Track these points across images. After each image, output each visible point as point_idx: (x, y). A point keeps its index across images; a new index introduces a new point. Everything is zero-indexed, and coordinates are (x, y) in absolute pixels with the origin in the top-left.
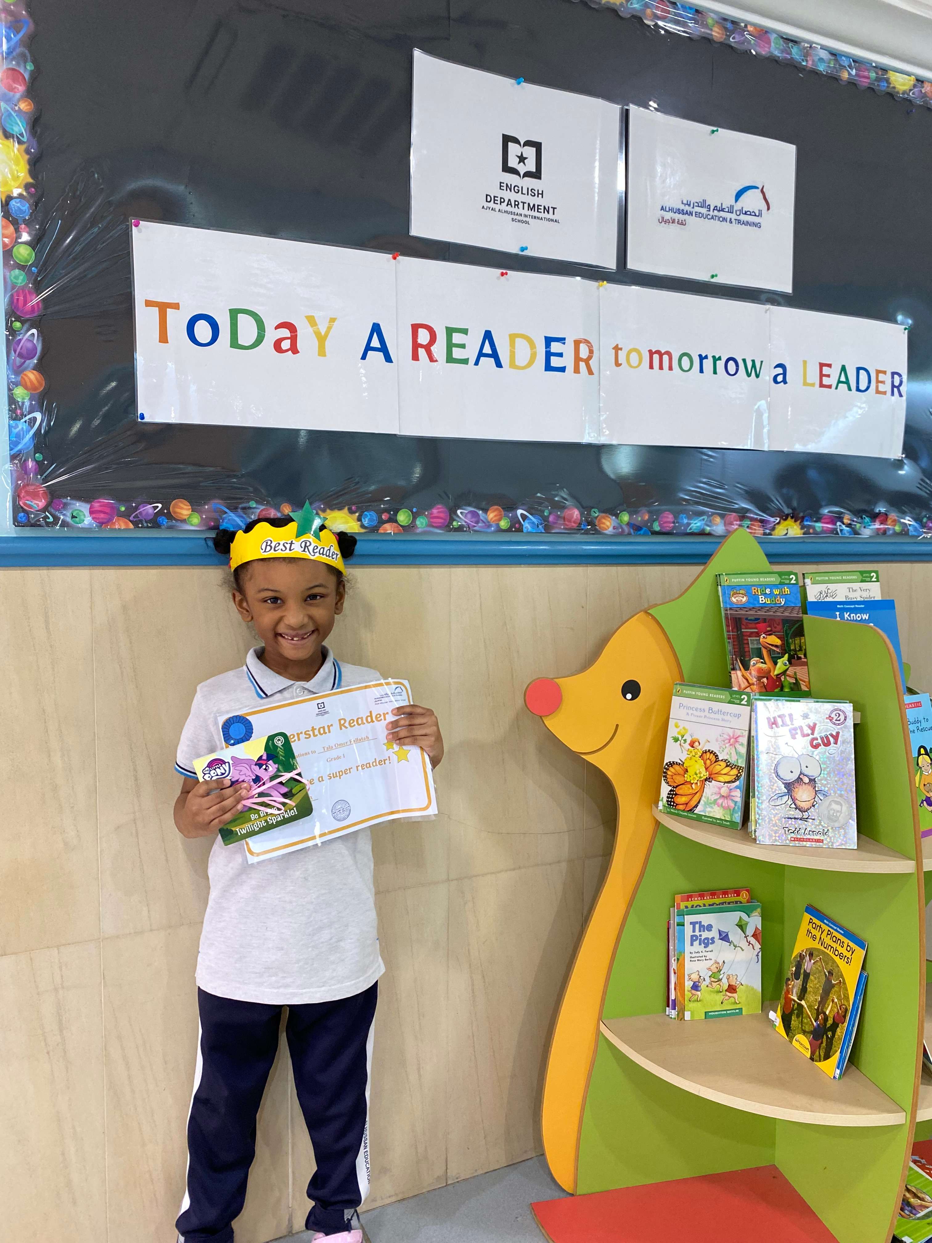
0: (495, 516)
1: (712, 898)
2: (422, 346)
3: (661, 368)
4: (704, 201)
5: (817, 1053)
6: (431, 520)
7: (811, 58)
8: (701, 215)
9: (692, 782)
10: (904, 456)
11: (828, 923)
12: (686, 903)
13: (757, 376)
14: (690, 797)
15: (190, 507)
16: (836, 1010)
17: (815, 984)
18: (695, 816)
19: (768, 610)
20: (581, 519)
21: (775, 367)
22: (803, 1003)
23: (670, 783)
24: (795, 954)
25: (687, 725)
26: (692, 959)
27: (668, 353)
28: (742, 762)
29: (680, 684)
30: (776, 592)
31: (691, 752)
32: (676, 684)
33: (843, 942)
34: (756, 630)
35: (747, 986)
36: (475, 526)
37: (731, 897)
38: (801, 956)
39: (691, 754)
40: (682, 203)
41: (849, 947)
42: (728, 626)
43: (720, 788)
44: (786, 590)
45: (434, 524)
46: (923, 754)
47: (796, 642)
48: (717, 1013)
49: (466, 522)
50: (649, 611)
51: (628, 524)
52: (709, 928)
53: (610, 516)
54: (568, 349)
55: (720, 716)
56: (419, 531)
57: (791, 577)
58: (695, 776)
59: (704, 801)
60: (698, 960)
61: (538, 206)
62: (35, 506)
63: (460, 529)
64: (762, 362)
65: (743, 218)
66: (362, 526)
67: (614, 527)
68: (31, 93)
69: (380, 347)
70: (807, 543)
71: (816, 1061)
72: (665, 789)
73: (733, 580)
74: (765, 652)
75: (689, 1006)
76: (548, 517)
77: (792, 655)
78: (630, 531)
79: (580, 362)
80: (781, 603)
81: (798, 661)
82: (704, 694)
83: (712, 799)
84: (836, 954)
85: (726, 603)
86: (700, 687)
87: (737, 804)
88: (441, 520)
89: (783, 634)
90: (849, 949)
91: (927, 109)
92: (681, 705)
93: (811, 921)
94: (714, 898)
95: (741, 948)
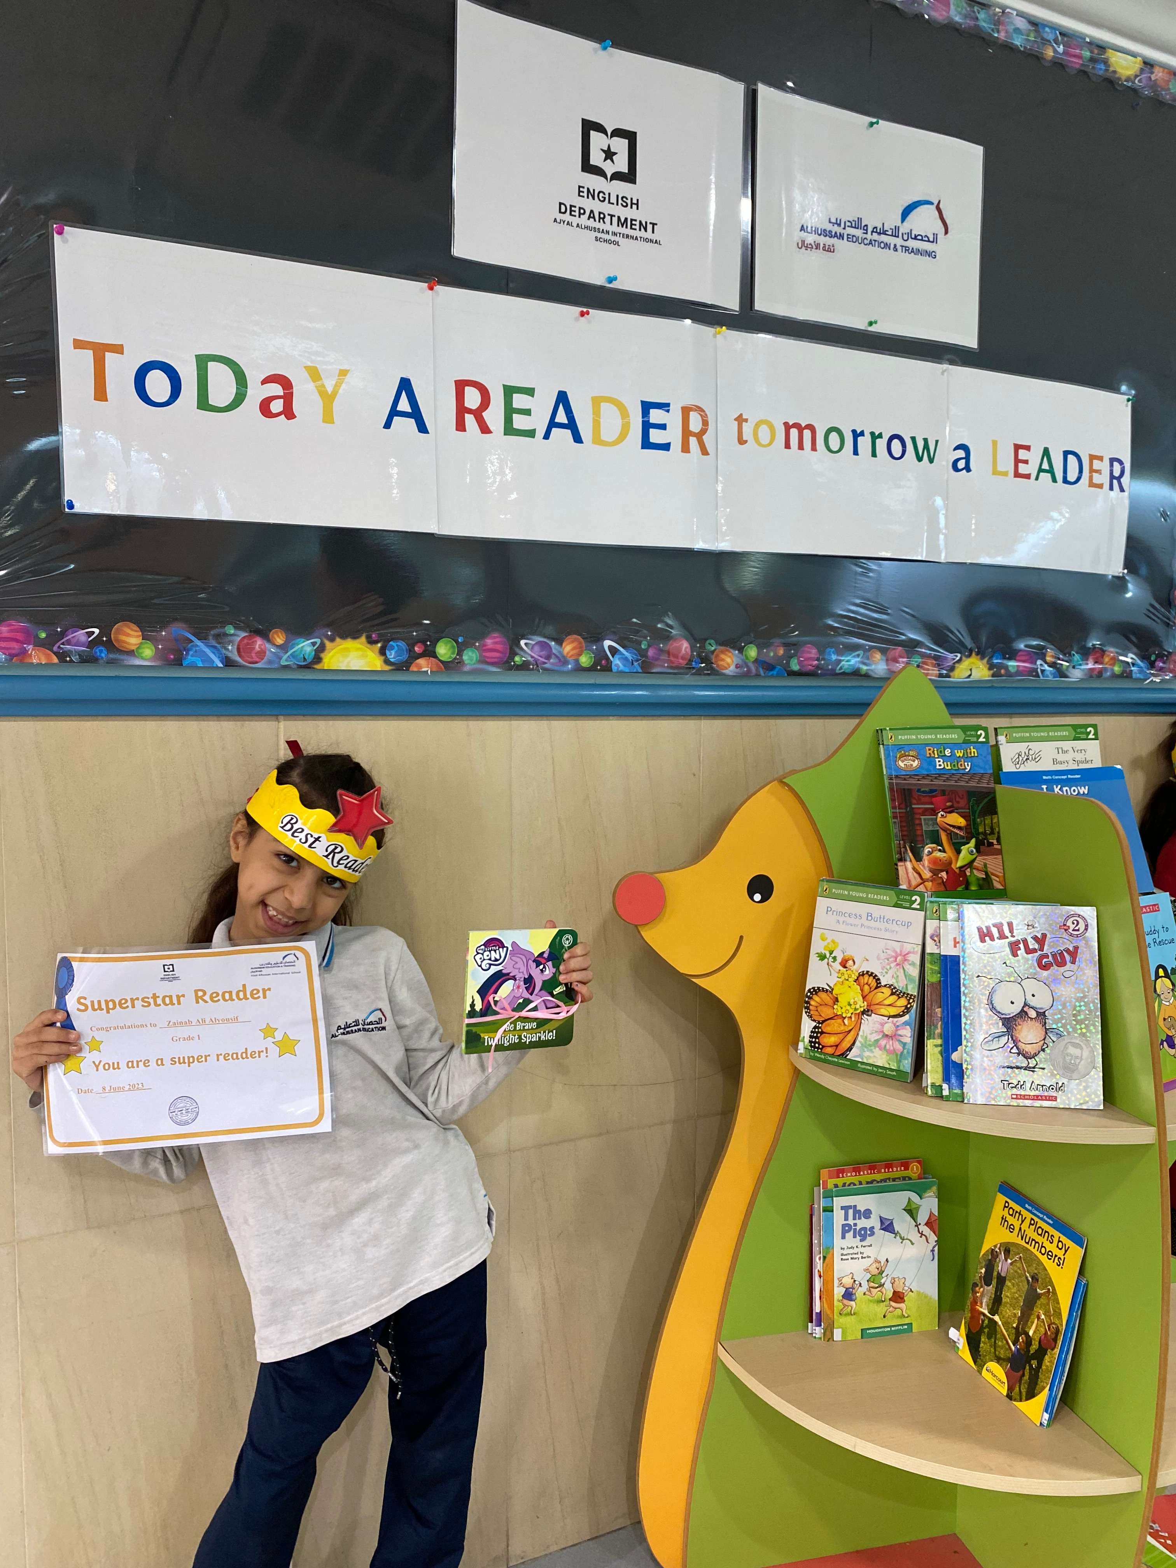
0: (574, 649)
1: (871, 1173)
2: (470, 411)
3: (801, 447)
4: (860, 220)
6: (484, 654)
7: (1003, 28)
8: (855, 239)
9: (844, 1016)
10: (1126, 571)
11: (1030, 1208)
12: (836, 1181)
13: (931, 461)
14: (841, 1036)
15: (140, 634)
16: (1042, 1330)
17: (1013, 1293)
18: (849, 1063)
19: (947, 779)
20: (692, 651)
21: (956, 448)
22: (996, 1318)
23: (814, 1017)
24: (985, 1248)
25: (837, 937)
26: (844, 1257)
27: (811, 428)
28: (913, 988)
29: (828, 881)
30: (959, 754)
31: (843, 974)
32: (823, 880)
33: (1052, 1236)
34: (932, 806)
35: (918, 1293)
36: (545, 663)
37: (897, 1171)
39: (843, 978)
40: (830, 222)
41: (1060, 1243)
42: (893, 800)
43: (882, 1025)
44: (973, 750)
45: (488, 660)
46: (1162, 977)
47: (987, 822)
48: (877, 1330)
49: (532, 657)
50: (784, 780)
51: (756, 661)
52: (867, 1214)
53: (731, 650)
54: (673, 419)
55: (883, 925)
56: (466, 669)
57: (979, 733)
58: (848, 1007)
59: (860, 1042)
60: (852, 1258)
61: (632, 220)
63: (524, 667)
64: (937, 442)
65: (912, 244)
66: (387, 662)
67: (737, 665)
69: (410, 411)
70: (996, 688)
71: (1015, 1400)
72: (807, 1026)
73: (900, 737)
74: (944, 837)
75: (839, 1321)
76: (647, 650)
77: (981, 840)
78: (758, 671)
79: (691, 438)
80: (966, 769)
81: (989, 848)
82: (861, 895)
83: (873, 1040)
84: (1043, 1252)
85: (891, 768)
86: (855, 884)
87: (907, 1047)
88: (498, 655)
89: (968, 811)
90: (1060, 1245)
91: (1158, 103)
92: (829, 909)
93: (1007, 1205)
94: (874, 1173)
95: (911, 1241)
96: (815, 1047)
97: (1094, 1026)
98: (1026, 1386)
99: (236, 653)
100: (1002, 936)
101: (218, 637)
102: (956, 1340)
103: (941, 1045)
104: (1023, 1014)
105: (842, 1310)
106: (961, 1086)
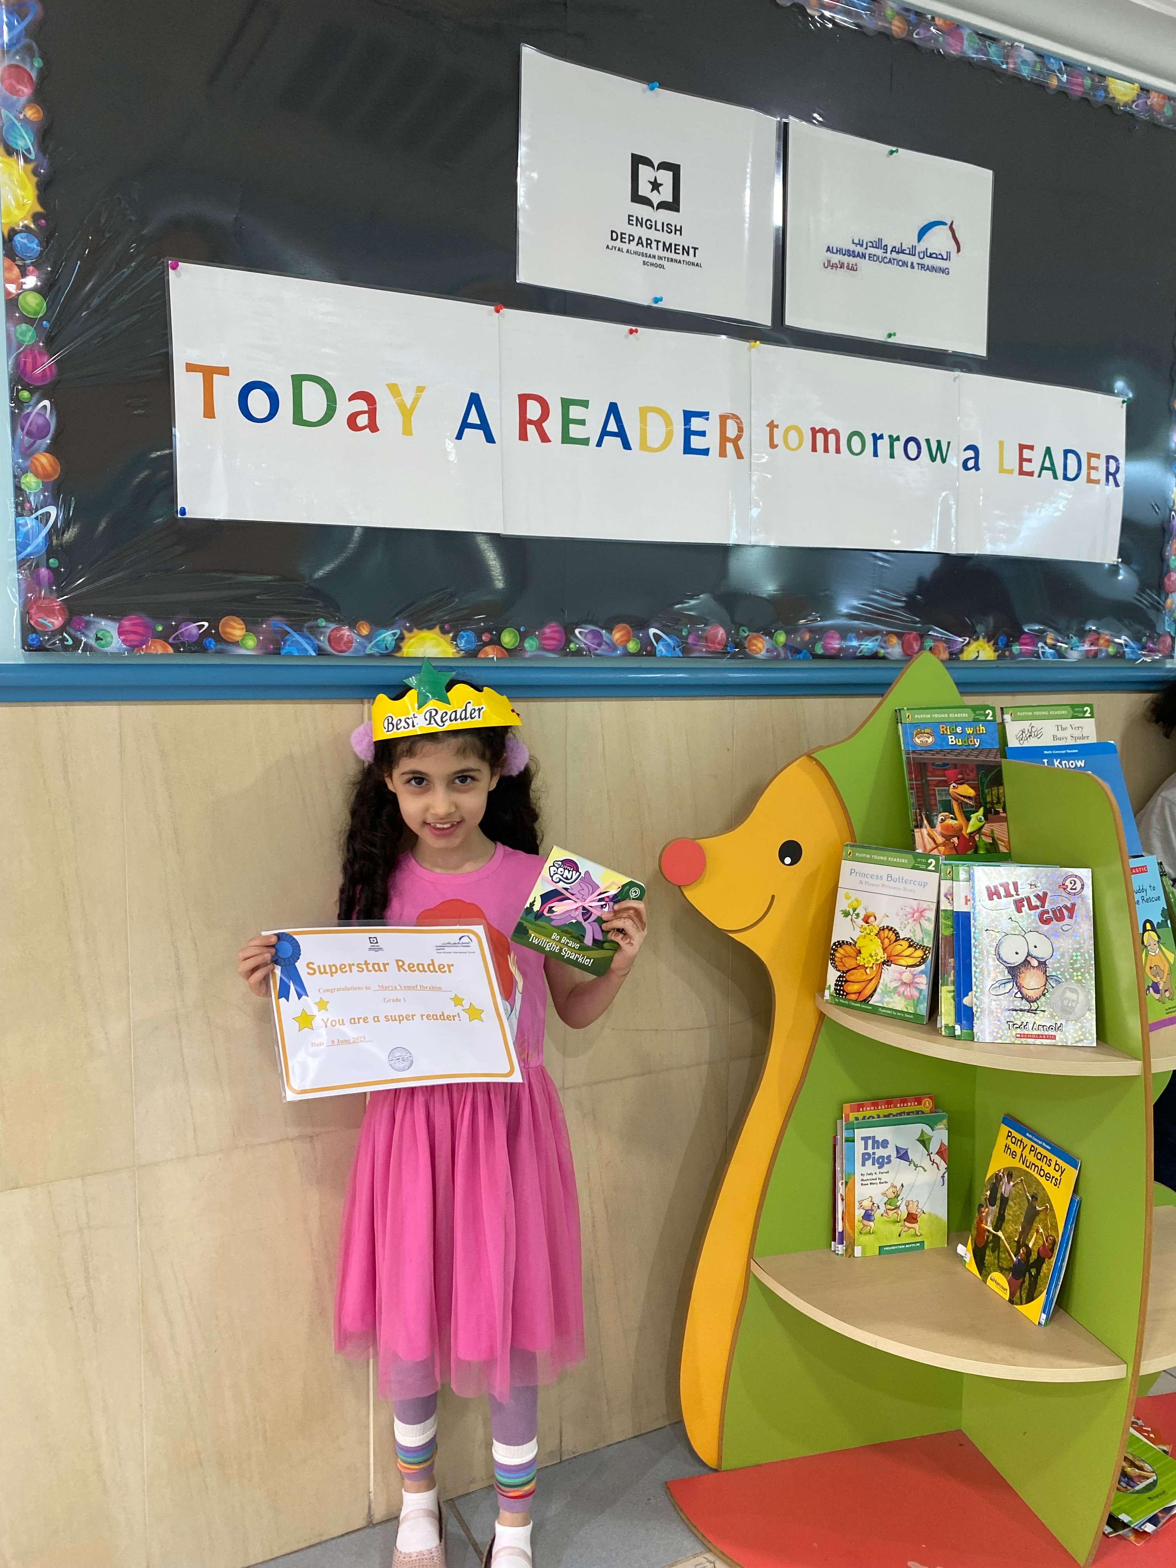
0: (622, 636)
1: (888, 1108)
2: (531, 422)
3: (826, 450)
4: (880, 240)
5: (1018, 1294)
6: (543, 642)
7: (1012, 60)
8: (875, 258)
10: (1120, 560)
11: (1030, 1136)
12: (857, 1114)
13: (944, 461)
14: (864, 984)
15: (244, 626)
16: (1041, 1242)
17: (1015, 1211)
18: (870, 1008)
19: (959, 754)
20: (727, 638)
21: (965, 450)
22: (1000, 1234)
23: (839, 968)
25: (860, 896)
26: (864, 1182)
27: (835, 432)
28: (929, 941)
29: (852, 846)
30: (969, 731)
31: (865, 929)
32: (847, 845)
33: (1050, 1160)
34: (945, 778)
35: (930, 1214)
36: (597, 649)
37: (911, 1105)
38: (997, 1178)
39: (865, 932)
40: (853, 243)
41: (1057, 1166)
42: (910, 773)
43: (901, 974)
44: (981, 728)
45: (547, 647)
46: (1148, 930)
47: (994, 792)
48: (893, 1248)
49: (585, 644)
50: (812, 756)
51: (785, 646)
52: (885, 1144)
53: (763, 636)
54: (711, 426)
55: (902, 885)
56: (527, 655)
57: (987, 712)
58: (870, 959)
59: (881, 989)
60: (871, 1184)
61: (676, 245)
62: (50, 624)
63: (578, 653)
64: (949, 443)
65: (928, 261)
66: (458, 649)
67: (767, 649)
68: (40, 97)
69: (479, 423)
70: (1001, 668)
71: (1016, 1304)
72: (833, 975)
73: (916, 716)
74: (955, 806)
75: (860, 1239)
76: (686, 638)
77: (988, 809)
78: (786, 655)
79: (728, 443)
80: (975, 745)
81: (995, 816)
82: (882, 858)
83: (892, 987)
84: (1042, 1174)
85: (908, 744)
86: (876, 849)
87: (923, 993)
88: (555, 642)
89: (977, 782)
90: (1057, 1168)
91: (1153, 126)
92: (853, 871)
93: (1010, 1134)
94: (891, 1108)
95: (923, 1168)
96: (839, 994)
97: (1089, 973)
98: (1026, 1291)
99: (327, 643)
100: (1008, 895)
101: (311, 629)
102: (963, 1255)
103: (954, 991)
104: (1026, 963)
106: (971, 1027)
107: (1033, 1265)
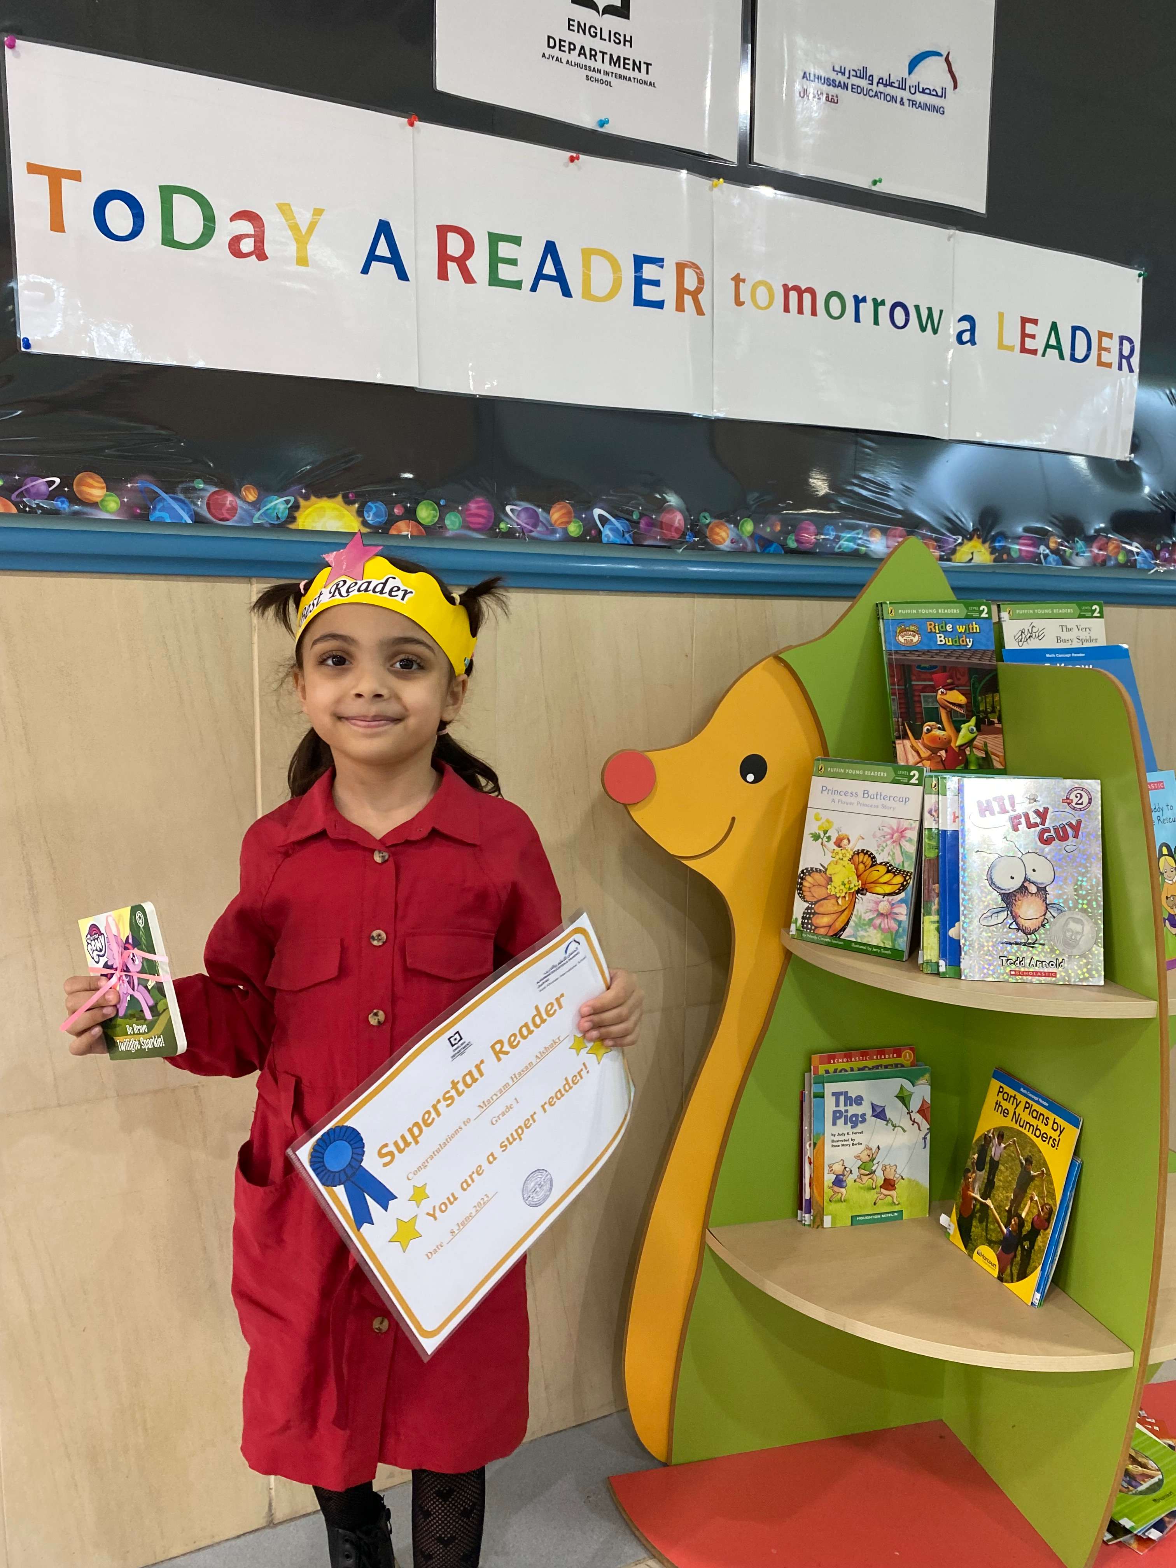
0: (561, 517)
1: (863, 1060)
2: (453, 259)
3: (800, 311)
4: (865, 69)
5: (1008, 1270)
6: (467, 519)
8: (859, 89)
11: (1025, 1092)
12: (827, 1067)
13: (935, 331)
14: (834, 916)
15: (103, 484)
16: (1035, 1211)
18: (842, 943)
19: (948, 655)
20: (686, 524)
21: (961, 320)
22: (989, 1202)
26: (835, 1144)
27: (812, 291)
28: (909, 865)
29: (823, 760)
30: (961, 629)
32: (818, 760)
33: (1048, 1118)
34: (932, 683)
35: (910, 1180)
36: (532, 531)
37: (889, 1058)
38: (987, 1139)
39: (837, 857)
40: (834, 70)
41: (1055, 1125)
42: (892, 676)
43: (877, 903)
44: (975, 626)
45: (472, 526)
47: (987, 700)
48: (867, 1218)
49: (518, 524)
50: (780, 656)
51: (753, 536)
52: (859, 1100)
53: (727, 524)
54: (667, 275)
55: (878, 802)
56: (449, 534)
57: (981, 608)
58: (842, 887)
59: (854, 922)
60: (843, 1145)
61: (625, 59)
63: (510, 534)
64: (941, 311)
65: (920, 98)
66: (365, 523)
67: (732, 540)
69: (390, 256)
70: (998, 573)
71: (1007, 1282)
72: (799, 907)
73: (900, 611)
74: (943, 714)
75: (829, 1207)
76: (638, 521)
77: (981, 719)
78: (754, 547)
79: (686, 296)
80: (967, 645)
81: (990, 727)
82: (857, 772)
83: (867, 919)
84: (1038, 1134)
85: (890, 644)
86: (851, 761)
87: (902, 925)
88: (481, 520)
89: (968, 688)
90: (1055, 1127)
92: (824, 788)
93: (1001, 1090)
94: (866, 1060)
95: (903, 1129)
97: (1096, 900)
99: (205, 507)
100: (1004, 811)
101: (186, 491)
102: (946, 1226)
103: (938, 922)
104: (1023, 889)
105: (832, 1196)
106: (958, 964)
107: (1026, 1238)
